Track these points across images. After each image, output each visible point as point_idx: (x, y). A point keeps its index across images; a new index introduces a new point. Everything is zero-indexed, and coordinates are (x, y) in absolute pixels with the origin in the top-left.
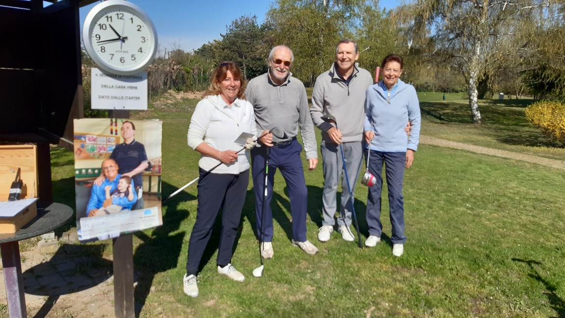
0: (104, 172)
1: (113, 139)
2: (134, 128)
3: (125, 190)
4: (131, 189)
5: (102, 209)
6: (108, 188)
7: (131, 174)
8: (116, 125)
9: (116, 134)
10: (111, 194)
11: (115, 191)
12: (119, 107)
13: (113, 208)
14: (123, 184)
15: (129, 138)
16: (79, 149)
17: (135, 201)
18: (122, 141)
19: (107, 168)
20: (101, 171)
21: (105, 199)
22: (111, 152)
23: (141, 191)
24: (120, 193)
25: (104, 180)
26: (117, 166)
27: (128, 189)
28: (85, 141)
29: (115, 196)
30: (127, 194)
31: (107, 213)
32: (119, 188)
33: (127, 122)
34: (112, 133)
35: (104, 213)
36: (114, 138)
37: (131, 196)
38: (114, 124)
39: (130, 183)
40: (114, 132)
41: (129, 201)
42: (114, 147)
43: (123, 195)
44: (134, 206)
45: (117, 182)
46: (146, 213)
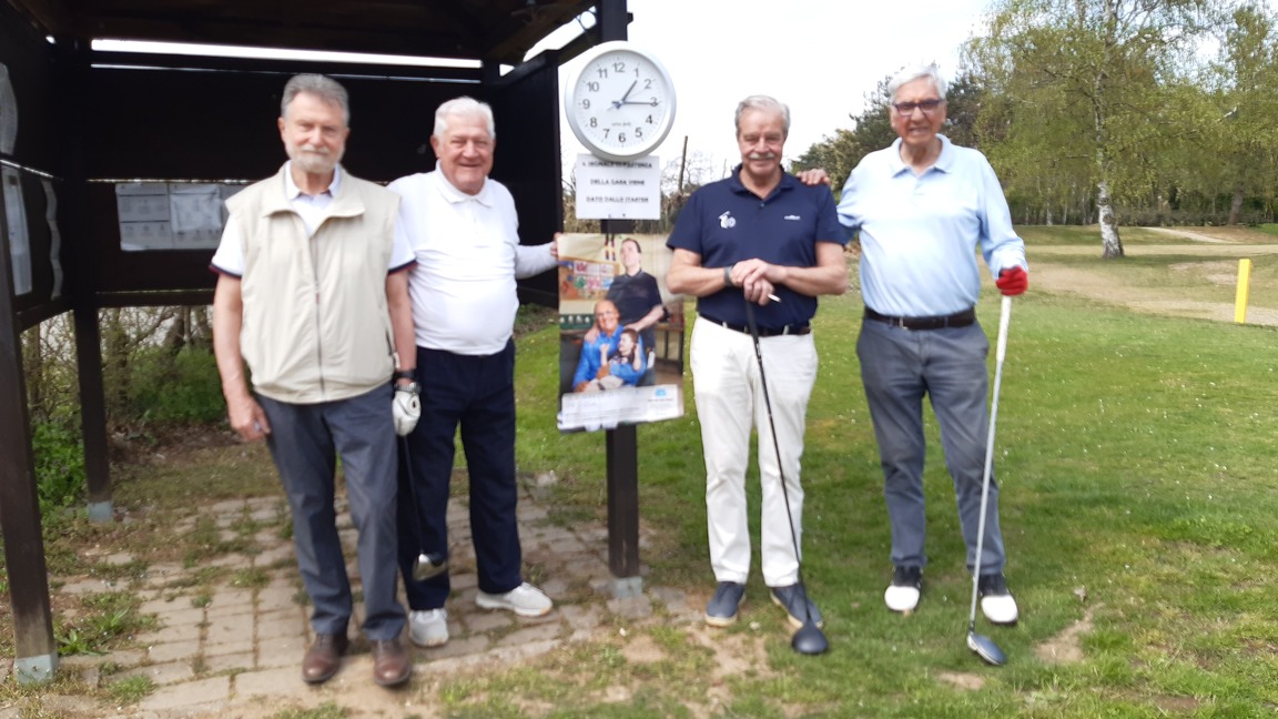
0: (598, 321)
1: (610, 266)
2: (639, 251)
3: (628, 352)
4: (638, 353)
5: (595, 381)
6: (605, 348)
7: (638, 327)
8: (613, 245)
9: (614, 259)
10: (610, 357)
11: (615, 353)
12: (617, 215)
13: (611, 380)
14: (627, 343)
15: (633, 266)
16: (565, 284)
17: (642, 372)
18: (622, 272)
19: (602, 314)
20: (594, 320)
21: (600, 365)
22: (607, 288)
23: (652, 356)
24: (621, 356)
25: (598, 334)
26: (616, 311)
27: (633, 350)
28: (572, 271)
29: (614, 362)
30: (631, 358)
31: (602, 388)
32: (621, 349)
33: (628, 240)
34: (607, 257)
35: (597, 388)
36: (612, 267)
37: (638, 364)
38: (610, 243)
39: (636, 341)
40: (611, 256)
41: (634, 371)
42: (611, 281)
43: (625, 360)
44: (641, 381)
45: (617, 339)
46: (658, 393)
